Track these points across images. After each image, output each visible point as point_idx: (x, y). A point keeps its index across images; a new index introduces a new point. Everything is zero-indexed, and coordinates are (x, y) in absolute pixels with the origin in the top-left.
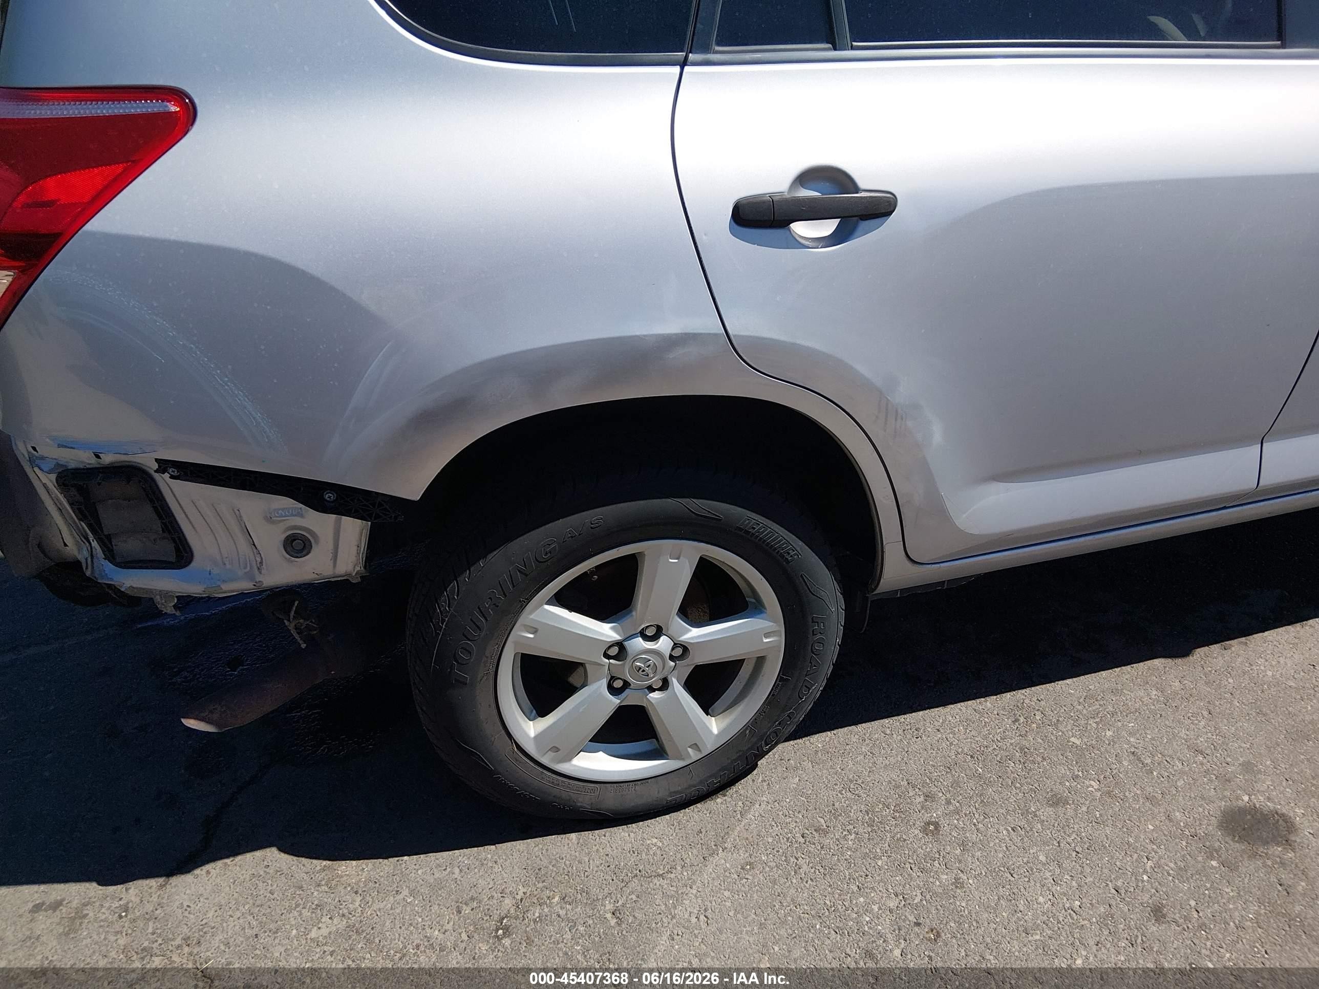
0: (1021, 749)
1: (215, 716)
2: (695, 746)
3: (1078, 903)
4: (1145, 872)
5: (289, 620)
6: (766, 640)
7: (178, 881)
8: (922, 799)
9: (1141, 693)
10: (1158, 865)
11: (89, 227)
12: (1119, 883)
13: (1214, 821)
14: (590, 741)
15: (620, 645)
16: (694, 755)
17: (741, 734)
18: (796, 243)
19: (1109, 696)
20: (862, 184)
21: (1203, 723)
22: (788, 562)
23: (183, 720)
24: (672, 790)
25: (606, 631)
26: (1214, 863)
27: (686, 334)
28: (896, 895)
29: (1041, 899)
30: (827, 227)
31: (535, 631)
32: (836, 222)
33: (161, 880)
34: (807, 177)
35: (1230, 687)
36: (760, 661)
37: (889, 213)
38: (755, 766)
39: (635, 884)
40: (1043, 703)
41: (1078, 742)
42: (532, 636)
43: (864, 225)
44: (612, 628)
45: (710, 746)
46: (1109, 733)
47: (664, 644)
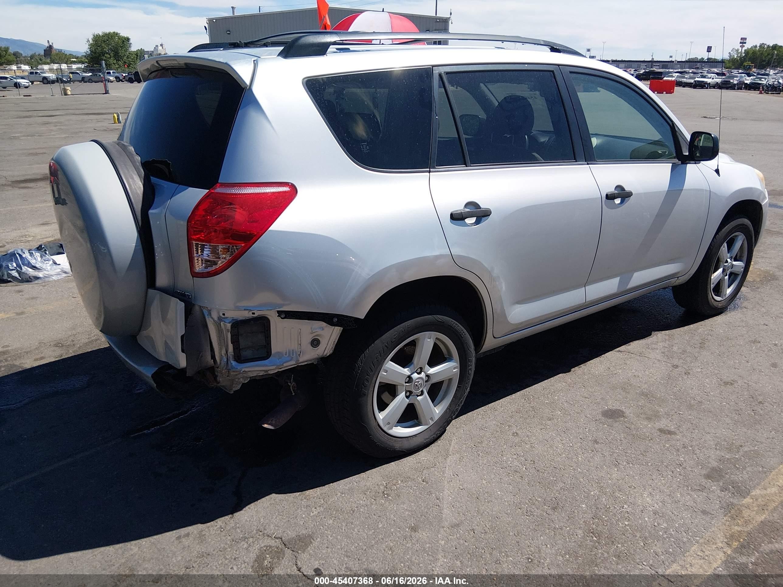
0: (531, 407)
1: (274, 422)
2: (432, 419)
3: (571, 444)
4: (587, 432)
5: (291, 383)
6: (454, 371)
7: (237, 514)
8: (508, 427)
9: (560, 385)
10: (589, 430)
11: (270, 229)
12: (581, 437)
13: (601, 415)
14: (397, 423)
15: (409, 377)
16: (431, 423)
17: (446, 412)
18: (466, 225)
19: (551, 387)
20: (482, 206)
21: (583, 390)
22: (462, 337)
23: (263, 425)
24: (425, 438)
25: (406, 371)
26: (606, 426)
27: (441, 255)
28: (515, 454)
29: (560, 446)
30: (473, 220)
31: (386, 372)
32: (476, 218)
33: (230, 516)
34: (468, 204)
35: (587, 378)
36: (450, 380)
37: (489, 215)
38: (446, 430)
39: (425, 472)
40: (531, 393)
41: (548, 402)
42: (385, 374)
43: (483, 218)
44: (408, 370)
45: (436, 418)
46: (556, 398)
47: (423, 375)
